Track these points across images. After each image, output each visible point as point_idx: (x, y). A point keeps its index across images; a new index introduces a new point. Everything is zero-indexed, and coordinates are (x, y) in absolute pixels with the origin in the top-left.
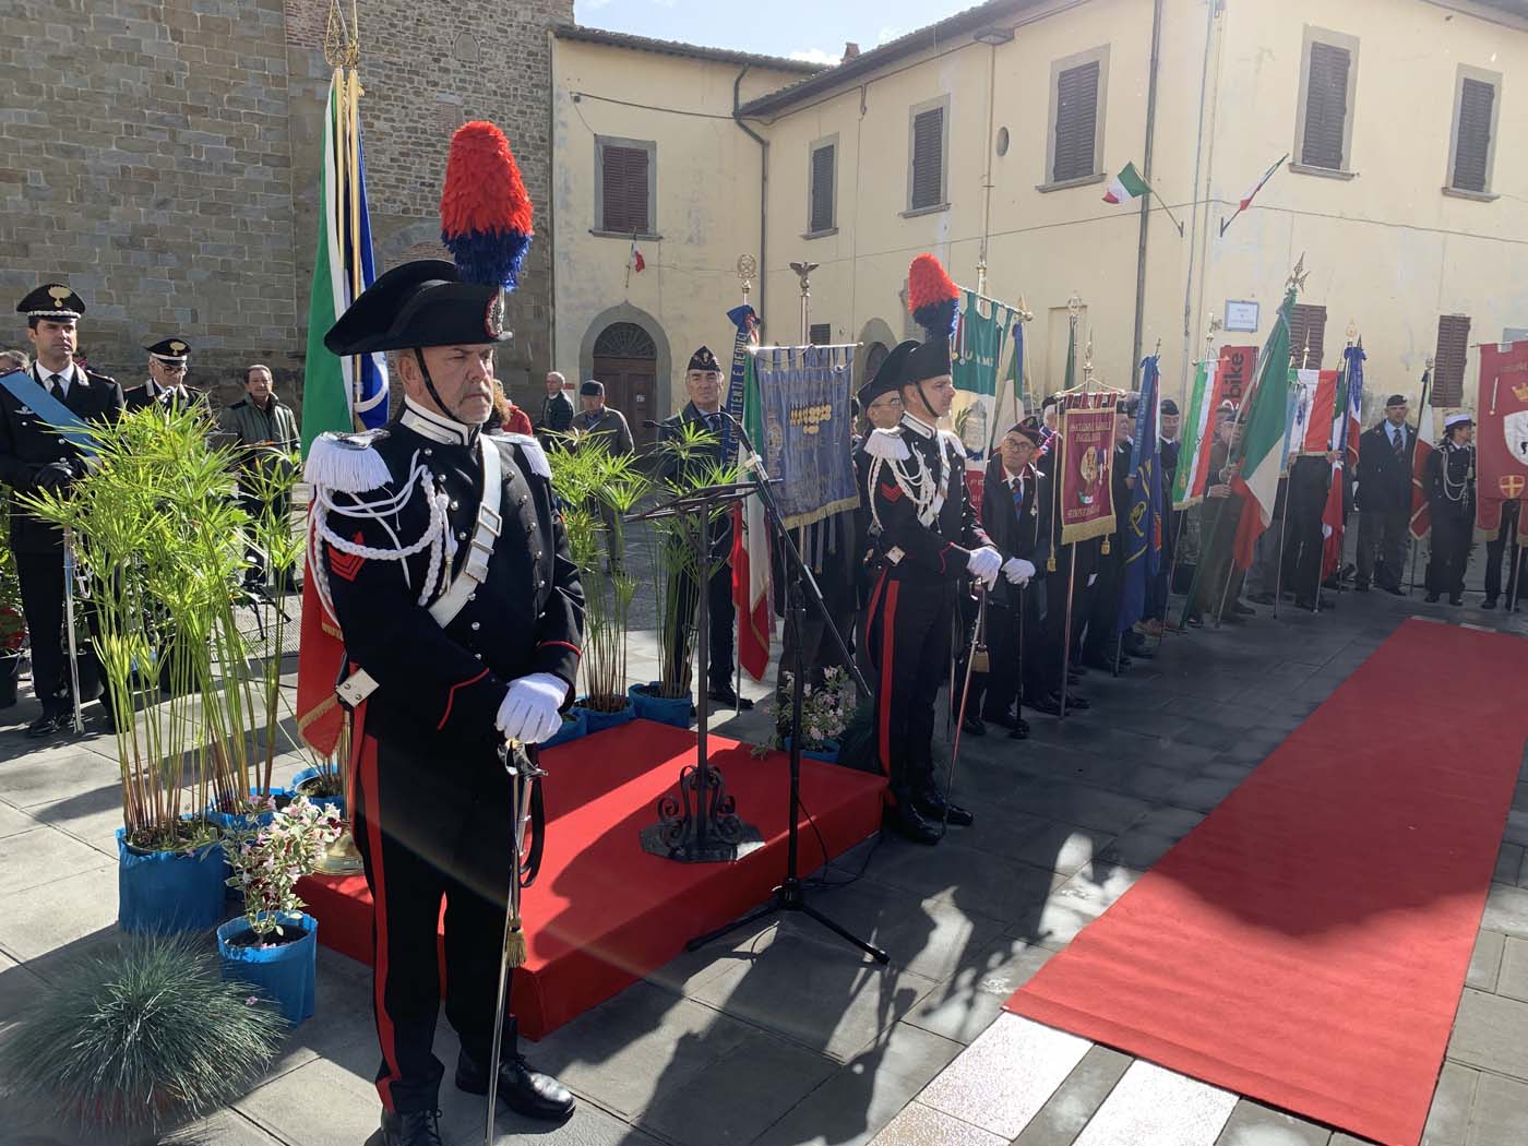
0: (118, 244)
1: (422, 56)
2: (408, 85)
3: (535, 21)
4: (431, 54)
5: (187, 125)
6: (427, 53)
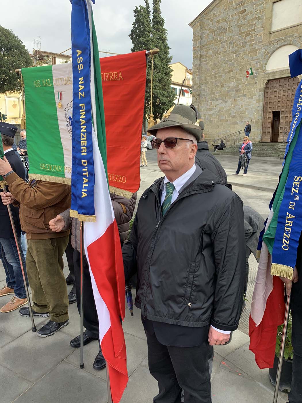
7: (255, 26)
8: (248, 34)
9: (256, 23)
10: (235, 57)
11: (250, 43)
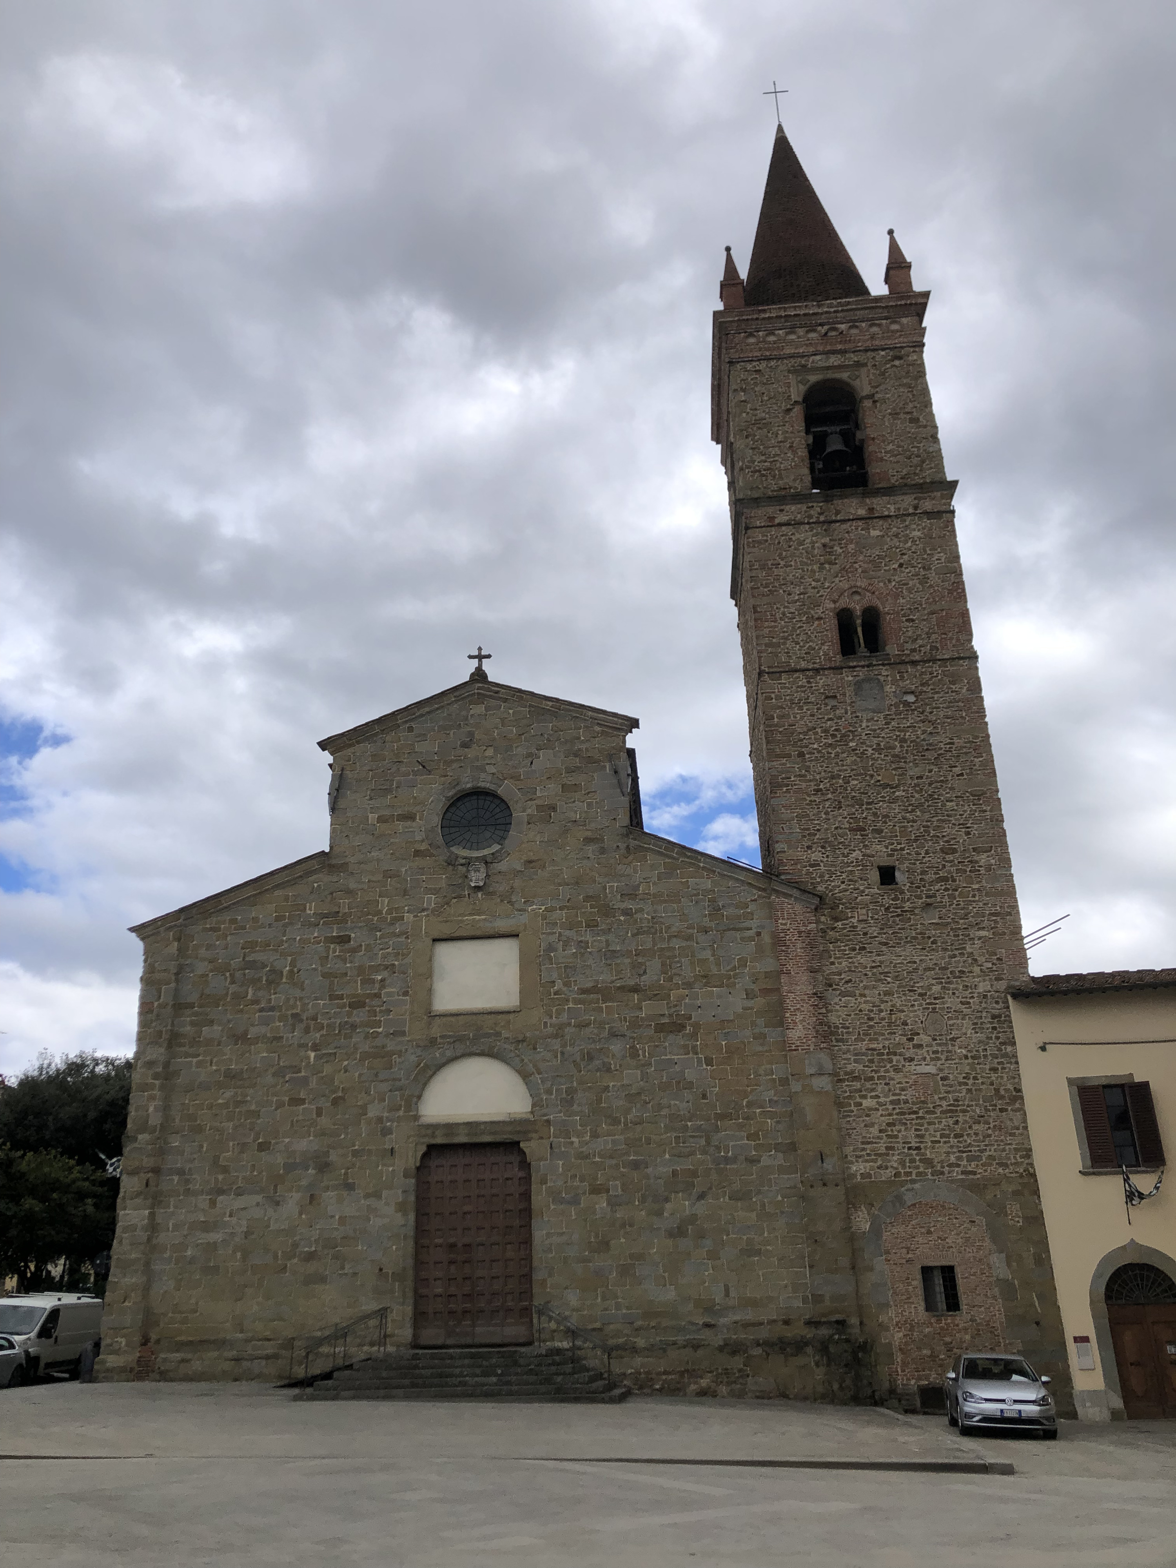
0: (671, 1234)
1: (897, 1039)
2: (889, 1066)
3: (994, 988)
4: (905, 1035)
5: (717, 1130)
6: (901, 1035)
7: (383, 987)
8: (362, 1005)
9: (382, 980)
10: (312, 1059)
11: (367, 1029)
